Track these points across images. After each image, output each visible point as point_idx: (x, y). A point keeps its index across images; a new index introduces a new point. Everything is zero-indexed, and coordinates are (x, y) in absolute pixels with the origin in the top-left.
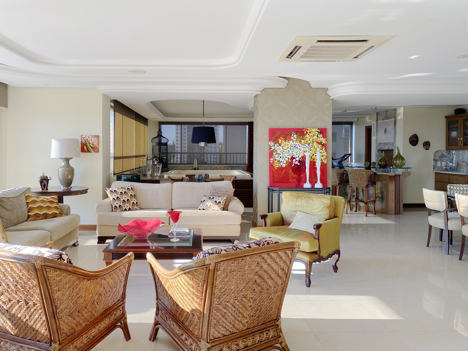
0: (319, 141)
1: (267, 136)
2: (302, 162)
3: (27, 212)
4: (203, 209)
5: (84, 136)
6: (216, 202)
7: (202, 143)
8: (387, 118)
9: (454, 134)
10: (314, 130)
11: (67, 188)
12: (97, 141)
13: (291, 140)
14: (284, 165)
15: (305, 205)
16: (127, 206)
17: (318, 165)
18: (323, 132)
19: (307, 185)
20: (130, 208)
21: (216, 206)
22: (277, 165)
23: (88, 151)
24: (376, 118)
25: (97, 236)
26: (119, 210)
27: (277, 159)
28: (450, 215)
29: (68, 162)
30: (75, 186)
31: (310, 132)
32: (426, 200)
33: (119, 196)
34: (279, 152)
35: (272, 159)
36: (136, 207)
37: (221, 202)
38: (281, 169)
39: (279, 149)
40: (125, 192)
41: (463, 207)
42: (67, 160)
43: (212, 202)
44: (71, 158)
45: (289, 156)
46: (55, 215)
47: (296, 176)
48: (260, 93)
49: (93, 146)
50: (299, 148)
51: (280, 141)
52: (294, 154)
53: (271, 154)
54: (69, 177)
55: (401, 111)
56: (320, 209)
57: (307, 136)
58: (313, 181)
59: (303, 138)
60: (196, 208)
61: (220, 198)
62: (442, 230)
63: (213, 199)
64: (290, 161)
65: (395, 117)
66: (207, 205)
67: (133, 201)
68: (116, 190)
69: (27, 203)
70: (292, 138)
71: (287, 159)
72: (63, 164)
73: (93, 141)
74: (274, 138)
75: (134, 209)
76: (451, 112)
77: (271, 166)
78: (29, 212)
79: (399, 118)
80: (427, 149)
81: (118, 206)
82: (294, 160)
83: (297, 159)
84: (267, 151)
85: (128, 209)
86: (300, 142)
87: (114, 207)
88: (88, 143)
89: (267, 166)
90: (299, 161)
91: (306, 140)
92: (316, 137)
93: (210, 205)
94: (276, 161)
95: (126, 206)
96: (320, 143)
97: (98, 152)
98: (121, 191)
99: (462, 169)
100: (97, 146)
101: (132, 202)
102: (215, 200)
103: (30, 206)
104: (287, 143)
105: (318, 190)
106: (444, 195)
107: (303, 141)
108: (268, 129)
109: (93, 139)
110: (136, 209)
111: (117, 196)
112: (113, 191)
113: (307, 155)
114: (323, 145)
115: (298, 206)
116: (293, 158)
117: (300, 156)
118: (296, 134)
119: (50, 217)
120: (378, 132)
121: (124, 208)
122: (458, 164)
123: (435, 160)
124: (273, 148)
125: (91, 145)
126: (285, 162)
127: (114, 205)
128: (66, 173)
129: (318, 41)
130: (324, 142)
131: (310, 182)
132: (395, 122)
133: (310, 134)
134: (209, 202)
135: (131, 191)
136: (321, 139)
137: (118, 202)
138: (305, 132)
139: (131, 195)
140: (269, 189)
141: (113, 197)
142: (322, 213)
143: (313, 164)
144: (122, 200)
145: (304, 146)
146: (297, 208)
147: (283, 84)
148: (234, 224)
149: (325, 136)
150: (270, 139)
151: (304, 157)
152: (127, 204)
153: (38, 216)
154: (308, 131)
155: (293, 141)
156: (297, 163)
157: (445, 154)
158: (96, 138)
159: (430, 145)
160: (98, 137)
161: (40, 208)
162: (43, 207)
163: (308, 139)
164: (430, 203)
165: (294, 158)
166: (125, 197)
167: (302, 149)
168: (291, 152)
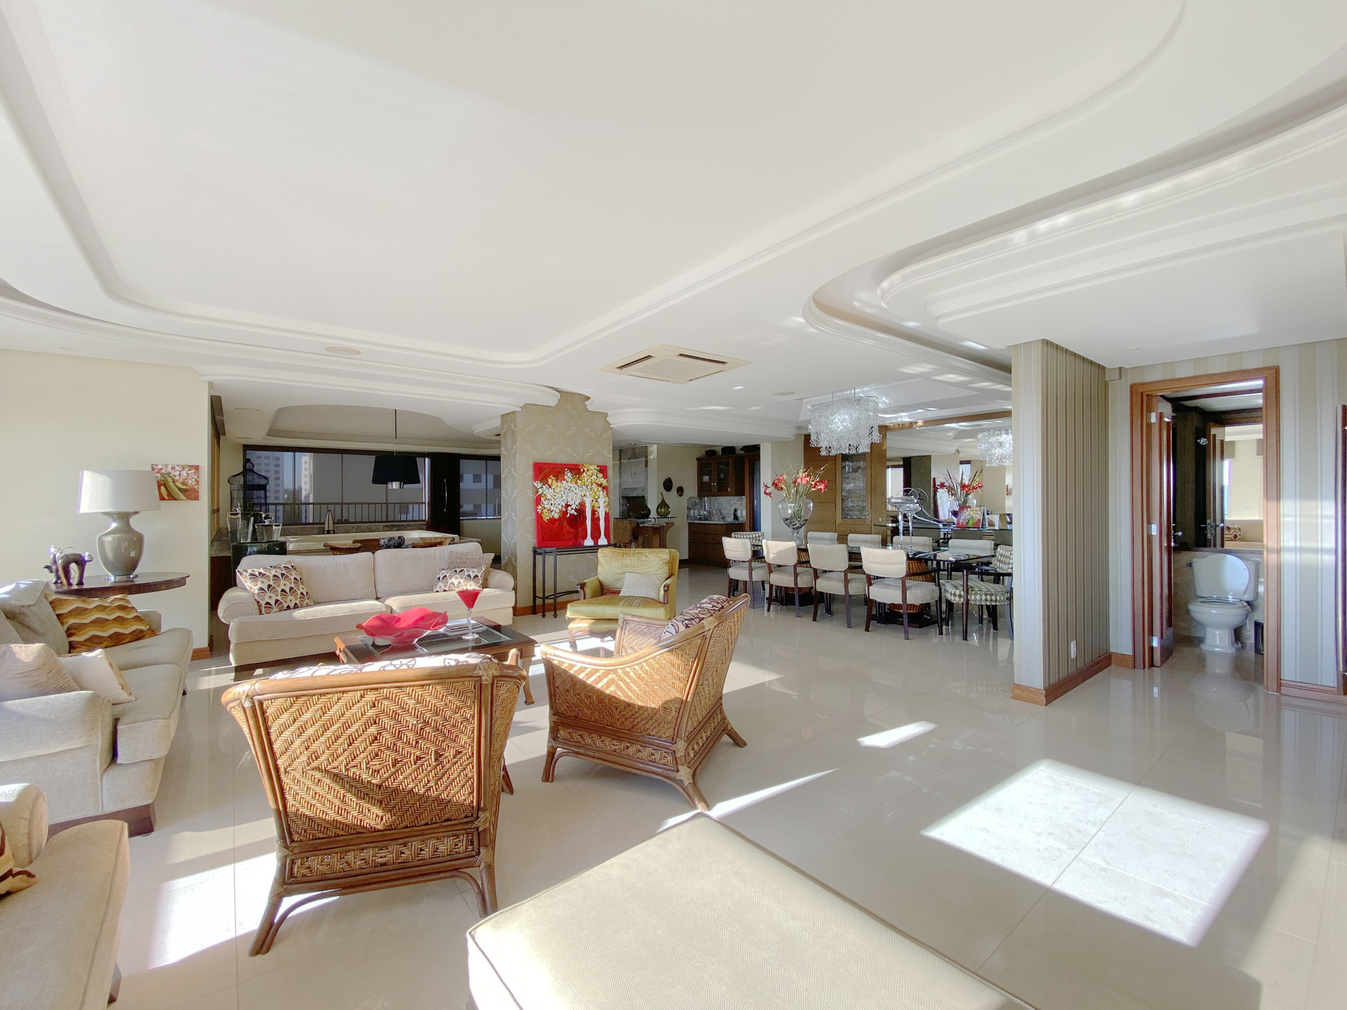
0: (599, 483)
1: (531, 473)
2: (581, 510)
3: (65, 635)
4: (445, 591)
5: (160, 467)
6: (469, 576)
7: (394, 483)
8: (635, 456)
9: (706, 478)
10: (592, 467)
11: (125, 578)
12: (196, 477)
13: (564, 480)
14: (556, 516)
15: (636, 563)
16: (291, 600)
17: (601, 515)
18: (603, 470)
19: (589, 542)
20: (296, 604)
21: (472, 583)
22: (546, 517)
23: (172, 497)
24: (618, 457)
25: (234, 665)
26: (275, 609)
27: (547, 506)
28: (754, 564)
29: (128, 521)
30: (144, 572)
31: (588, 470)
33: (271, 583)
34: (549, 497)
35: (540, 507)
36: (307, 601)
37: (479, 575)
38: (552, 521)
39: (548, 493)
40: (283, 575)
42: (124, 517)
43: (461, 578)
44: (136, 513)
45: (562, 503)
47: (573, 531)
48: (520, 410)
49: (184, 487)
50: (575, 491)
51: (550, 481)
52: (569, 499)
53: (538, 501)
54: (133, 554)
55: (653, 450)
57: (584, 474)
58: (596, 536)
59: (579, 477)
60: (430, 589)
61: (475, 570)
63: (462, 573)
64: (564, 509)
65: (646, 457)
66: (453, 583)
67: (302, 590)
68: (262, 571)
69: (58, 616)
70: (566, 477)
71: (560, 507)
72: (114, 525)
73: (181, 476)
74: (541, 476)
75: (305, 605)
76: (702, 453)
77: (539, 517)
78: (69, 635)
79: (652, 457)
80: (680, 496)
81: (273, 602)
82: (569, 508)
83: (574, 507)
84: (531, 496)
85: (292, 606)
86: (576, 483)
87: (263, 606)
88: (170, 480)
89: (533, 517)
90: (576, 510)
91: (583, 481)
92: (594, 477)
93: (459, 583)
94: (546, 510)
95: (288, 600)
96: (600, 485)
97: (197, 498)
98: (273, 572)
99: (713, 518)
100: (196, 487)
101: (299, 593)
102: (467, 574)
103: (71, 621)
104: (559, 484)
106: (749, 543)
107: (579, 482)
108: (532, 463)
109: (184, 473)
110: (308, 606)
111: (267, 583)
112: (257, 573)
113: (587, 501)
114: (605, 488)
115: (626, 566)
116: (567, 506)
117: (577, 503)
118: (570, 471)
121: (286, 605)
122: (710, 513)
123: (689, 509)
124: (540, 491)
125: (178, 484)
126: (558, 511)
127: (263, 600)
128: (125, 545)
130: (604, 484)
131: (592, 538)
132: (646, 462)
133: (588, 473)
134: (456, 578)
135: (294, 572)
136: (601, 480)
137: (271, 595)
138: (582, 470)
139: (295, 579)
140: (535, 552)
141: (259, 585)
142: (661, 571)
143: (596, 514)
144: (279, 590)
145: (581, 489)
146: (624, 568)
147: (552, 400)
148: (505, 606)
149: (605, 476)
150: (536, 478)
151: (582, 505)
152: (290, 597)
154: (586, 469)
155: (567, 482)
156: (573, 512)
157: (698, 501)
158: (193, 471)
159: (683, 491)
160: (197, 468)
161: (99, 622)
162: (107, 620)
163: (586, 479)
164: (733, 553)
165: (570, 506)
166: (284, 585)
167: (579, 494)
168: (564, 498)
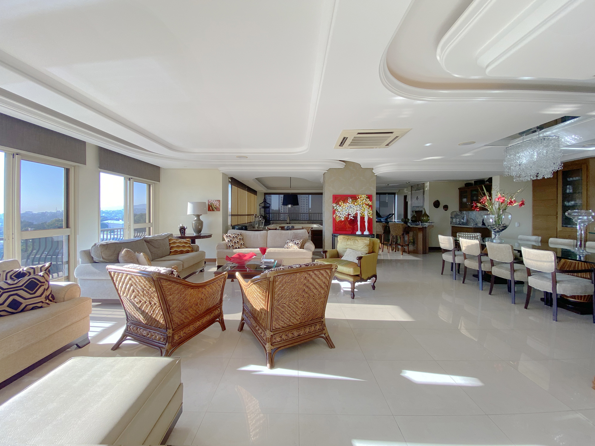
0: (367, 204)
1: (331, 200)
2: (355, 217)
3: (169, 249)
4: (287, 248)
5: (210, 201)
6: (295, 243)
7: (289, 205)
8: (418, 189)
9: (465, 200)
10: (363, 196)
11: (198, 234)
12: (219, 204)
13: (348, 202)
14: (343, 219)
15: (352, 244)
16: (237, 246)
17: (366, 220)
18: (370, 197)
19: (359, 233)
20: (239, 247)
21: (296, 246)
22: (338, 220)
23: (213, 210)
24: (411, 190)
25: (217, 265)
26: (231, 248)
27: (338, 215)
28: (457, 253)
29: (199, 217)
30: (203, 233)
31: (361, 198)
32: (441, 243)
33: (232, 239)
34: (339, 210)
35: (335, 215)
36: (243, 246)
37: (299, 243)
38: (341, 221)
39: (339, 209)
40: (236, 237)
41: (465, 247)
42: (198, 216)
43: (293, 243)
44: (201, 215)
45: (346, 213)
46: (188, 251)
47: (351, 226)
48: (327, 172)
49: (216, 207)
50: (353, 208)
51: (340, 203)
52: (350, 212)
53: (334, 212)
54: (200, 227)
55: (428, 184)
56: (363, 247)
57: (359, 200)
58: (363, 230)
59: (356, 201)
60: (282, 247)
61: (298, 241)
62: (453, 263)
63: (293, 241)
64: (347, 216)
65: (424, 189)
66: (290, 245)
67: (241, 242)
68: (230, 235)
69: (170, 243)
70: (349, 201)
71: (345, 215)
72: (196, 219)
73: (216, 203)
74: (336, 201)
75: (242, 248)
76: (463, 185)
77: (334, 220)
78: (171, 249)
79: (426, 189)
80: (446, 210)
81: (231, 246)
82: (350, 216)
83: (352, 215)
84: (331, 210)
85: (237, 248)
86: (354, 204)
87: (228, 246)
88: (212, 205)
89: (332, 220)
90: (353, 217)
91: (358, 203)
92: (364, 200)
93: (292, 245)
94: (338, 217)
95: (236, 246)
96: (368, 205)
97: (219, 211)
98: (233, 236)
99: (470, 224)
100: (219, 207)
101: (240, 243)
102: (295, 242)
103: (172, 245)
104: (345, 205)
105: (366, 236)
106: (452, 239)
107: (356, 203)
108: (332, 195)
109: (216, 202)
110: (243, 248)
111: (230, 239)
112: (228, 236)
113: (359, 212)
114: (370, 206)
115: (348, 245)
116: (349, 215)
117: (354, 214)
118: (351, 198)
119: (184, 253)
120: (412, 199)
121: (235, 247)
122: (467, 220)
123: (452, 218)
124: (335, 208)
125: (214, 206)
126: (344, 217)
128: (198, 224)
129: (358, 133)
130: (370, 204)
131: (361, 230)
132: (424, 192)
133: (361, 199)
134: (291, 243)
135: (240, 236)
136: (368, 202)
137: (231, 243)
138: (357, 197)
139: (240, 238)
140: (333, 235)
141: (228, 240)
142: (364, 249)
143: (362, 218)
144: (234, 242)
145: (356, 207)
146: (347, 246)
147: (341, 166)
148: (307, 257)
149: (371, 200)
150: (333, 202)
151: (356, 214)
152: (237, 245)
153: (177, 252)
154: (360, 197)
155: (349, 203)
156: (351, 218)
157: (459, 214)
158: (218, 202)
159: (448, 207)
160: (219, 201)
161: (178, 246)
162: (180, 246)
163: (359, 202)
164: (443, 245)
165: (350, 215)
166: (236, 240)
167: (355, 209)
168: (347, 211)
